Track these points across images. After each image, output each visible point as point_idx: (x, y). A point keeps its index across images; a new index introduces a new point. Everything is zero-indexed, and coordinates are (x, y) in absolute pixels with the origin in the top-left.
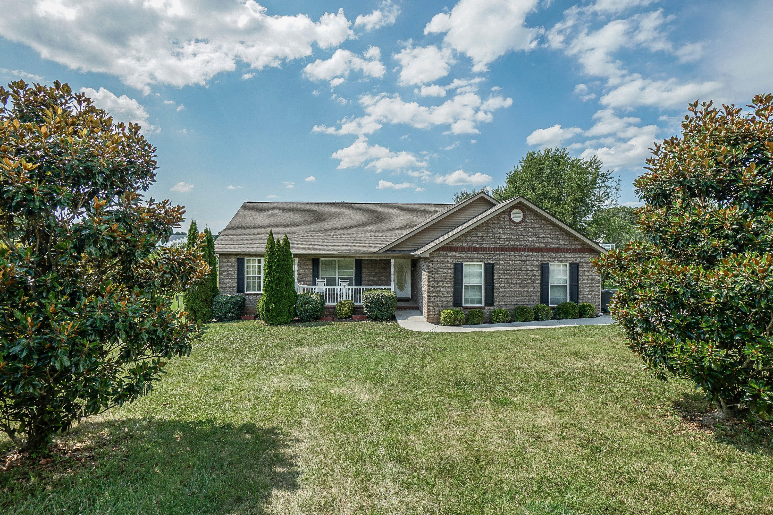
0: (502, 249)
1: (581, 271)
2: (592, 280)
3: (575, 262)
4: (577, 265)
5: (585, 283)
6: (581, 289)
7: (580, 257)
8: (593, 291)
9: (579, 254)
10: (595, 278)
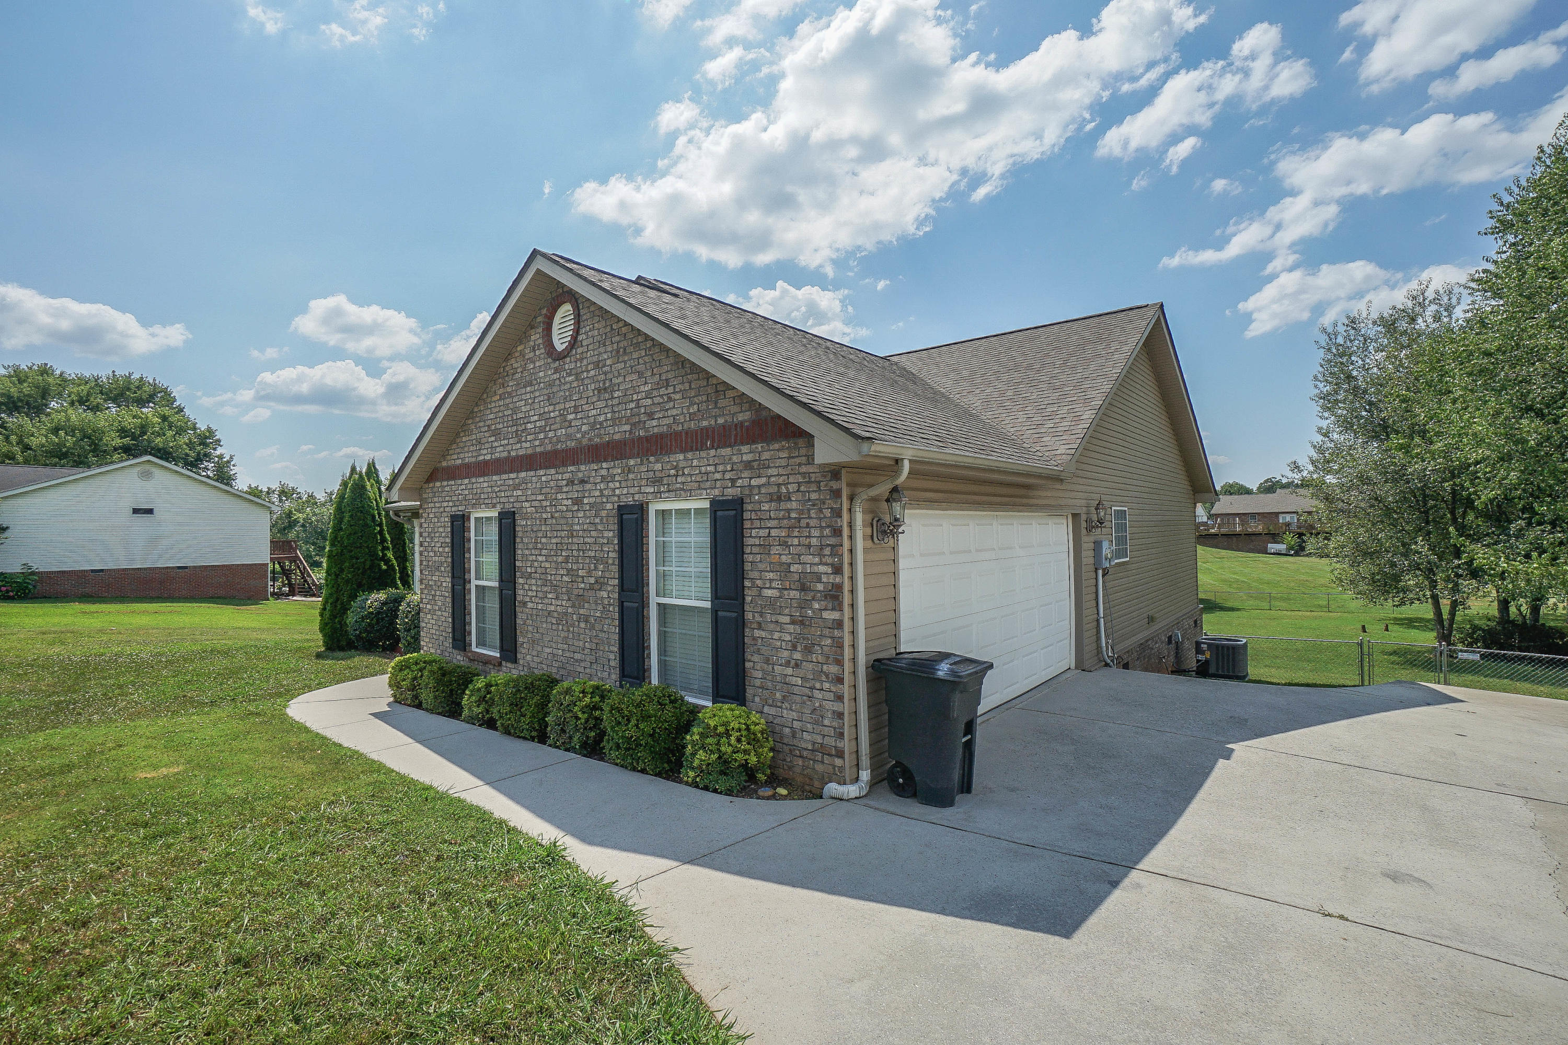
0: (530, 462)
1: (753, 537)
2: (803, 588)
3: (731, 492)
4: (738, 504)
5: (772, 602)
6: (753, 634)
7: (748, 465)
8: (808, 650)
9: (746, 453)
10: (818, 577)
